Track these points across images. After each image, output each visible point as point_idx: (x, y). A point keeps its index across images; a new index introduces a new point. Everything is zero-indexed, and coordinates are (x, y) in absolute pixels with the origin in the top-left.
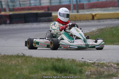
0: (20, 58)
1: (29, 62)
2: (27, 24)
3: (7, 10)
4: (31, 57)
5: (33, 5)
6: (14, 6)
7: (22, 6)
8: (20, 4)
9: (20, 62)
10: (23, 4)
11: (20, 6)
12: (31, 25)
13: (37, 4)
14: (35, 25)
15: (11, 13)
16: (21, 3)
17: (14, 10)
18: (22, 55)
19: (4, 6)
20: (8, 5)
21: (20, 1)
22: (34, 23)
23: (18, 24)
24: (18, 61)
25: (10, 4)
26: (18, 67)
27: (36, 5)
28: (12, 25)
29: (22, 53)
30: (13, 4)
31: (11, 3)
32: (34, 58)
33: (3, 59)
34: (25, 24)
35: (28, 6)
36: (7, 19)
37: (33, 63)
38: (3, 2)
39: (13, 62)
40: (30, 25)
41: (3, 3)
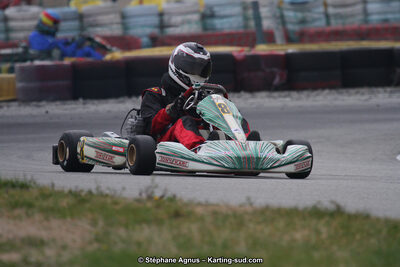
0: (323, 222)
1: (358, 237)
2: (352, 91)
3: (279, 36)
4: (367, 217)
5: (375, 19)
6: (303, 21)
7: (336, 25)
8: (327, 16)
9: (324, 236)
10: (338, 16)
11: (328, 23)
12: (366, 97)
13: (390, 16)
14: (382, 97)
15: (292, 49)
16: (331, 10)
17: (302, 37)
18: (332, 207)
19: (267, 24)
20: (282, 20)
21: (326, 5)
22: (380, 90)
23: (319, 91)
24: (318, 232)
25: (290, 14)
26: (316, 255)
27: (386, 21)
28: (295, 94)
29: (332, 202)
30: (300, 15)
31: (295, 10)
32: (378, 219)
33: (259, 223)
34: (344, 91)
35: (356, 22)
36: (275, 70)
37: (373, 241)
38: (265, 6)
39: (298, 236)
40: (363, 94)
41: (264, 11)
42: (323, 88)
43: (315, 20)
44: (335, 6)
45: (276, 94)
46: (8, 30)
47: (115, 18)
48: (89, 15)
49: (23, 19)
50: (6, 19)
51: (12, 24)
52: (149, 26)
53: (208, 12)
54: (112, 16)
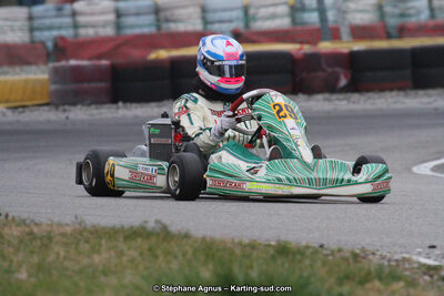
42: (391, 90)
45: (334, 97)
46: (76, 26)
47: (195, 12)
48: (167, 9)
49: (92, 14)
50: (74, 14)
51: (81, 19)
52: (230, 21)
53: (299, 6)
54: (191, 10)
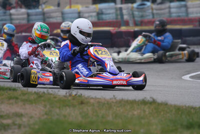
43: (147, 16)
44: (156, 10)
53: (100, 12)
